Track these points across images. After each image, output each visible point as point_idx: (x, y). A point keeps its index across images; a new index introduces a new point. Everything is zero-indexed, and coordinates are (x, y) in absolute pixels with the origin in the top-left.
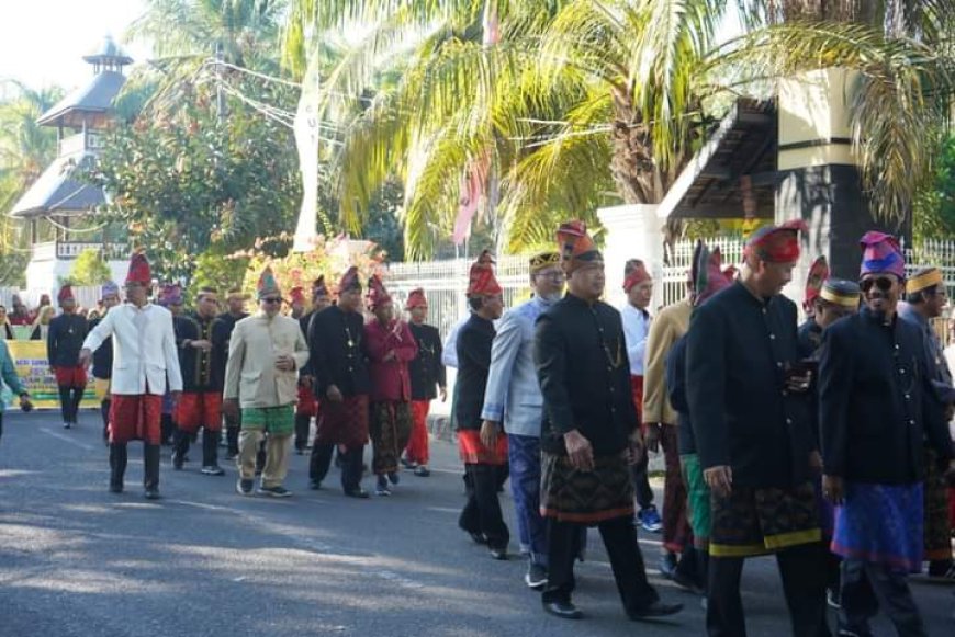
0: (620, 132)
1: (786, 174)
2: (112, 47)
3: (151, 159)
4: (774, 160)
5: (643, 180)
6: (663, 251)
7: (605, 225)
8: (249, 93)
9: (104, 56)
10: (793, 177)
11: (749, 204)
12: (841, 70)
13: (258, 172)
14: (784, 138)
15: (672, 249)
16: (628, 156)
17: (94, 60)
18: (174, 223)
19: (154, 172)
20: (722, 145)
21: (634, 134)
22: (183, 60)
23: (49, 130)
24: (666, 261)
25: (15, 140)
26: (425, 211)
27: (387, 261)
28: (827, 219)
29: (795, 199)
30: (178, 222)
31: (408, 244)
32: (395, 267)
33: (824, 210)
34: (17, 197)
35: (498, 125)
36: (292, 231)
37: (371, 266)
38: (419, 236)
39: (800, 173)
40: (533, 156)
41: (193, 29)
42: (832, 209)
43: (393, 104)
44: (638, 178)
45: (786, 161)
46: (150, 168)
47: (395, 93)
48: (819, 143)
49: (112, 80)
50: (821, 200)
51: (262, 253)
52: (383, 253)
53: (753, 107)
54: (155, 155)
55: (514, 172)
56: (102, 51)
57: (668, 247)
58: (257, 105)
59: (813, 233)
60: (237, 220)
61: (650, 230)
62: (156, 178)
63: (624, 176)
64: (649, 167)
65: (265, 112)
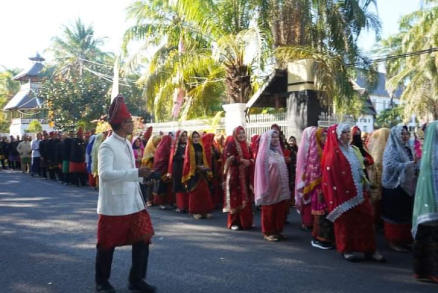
0: (228, 81)
1: (291, 93)
2: (38, 55)
3: (60, 90)
4: (286, 89)
5: (236, 96)
6: (245, 119)
7: (225, 110)
8: (92, 69)
9: (36, 58)
10: (294, 94)
11: (277, 103)
13: (96, 95)
14: (290, 81)
15: (249, 118)
16: (232, 88)
17: (32, 59)
18: (68, 111)
21: (233, 81)
22: (67, 59)
23: (16, 82)
24: (247, 121)
25: (4, 85)
27: (145, 123)
28: (306, 107)
29: (294, 100)
30: (69, 111)
31: (156, 117)
33: (304, 105)
34: (5, 104)
37: (140, 124)
38: (160, 114)
39: (297, 93)
41: (70, 49)
42: (308, 103)
43: (163, 70)
45: (290, 89)
46: (60, 93)
47: (163, 66)
48: (303, 83)
49: (39, 66)
50: (304, 101)
51: (103, 121)
52: (143, 120)
53: (280, 72)
54: (61, 89)
56: (35, 56)
57: (247, 117)
58: (95, 73)
59: (301, 111)
60: (91, 110)
61: (241, 111)
62: (61, 96)
63: (230, 94)
64: (238, 92)
65: (98, 75)
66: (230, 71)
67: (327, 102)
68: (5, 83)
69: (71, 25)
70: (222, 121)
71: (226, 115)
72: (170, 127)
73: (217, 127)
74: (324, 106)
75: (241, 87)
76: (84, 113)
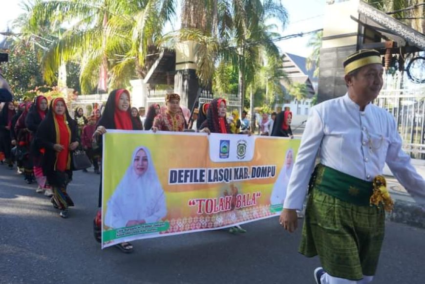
1: (177, 71)
2: (8, 30)
4: (174, 68)
6: (147, 94)
7: (132, 85)
9: (7, 33)
11: (168, 80)
12: (192, 41)
14: (177, 61)
15: (150, 93)
17: (4, 34)
20: (160, 62)
26: (87, 80)
27: (77, 95)
28: (188, 85)
29: (181, 78)
32: (80, 97)
38: (86, 87)
39: (181, 71)
40: (117, 65)
45: (178, 68)
48: (186, 62)
50: (187, 79)
53: (169, 51)
56: (5, 31)
58: (44, 48)
59: (185, 89)
69: (30, 3)
72: (94, 99)
76: (31, 84)
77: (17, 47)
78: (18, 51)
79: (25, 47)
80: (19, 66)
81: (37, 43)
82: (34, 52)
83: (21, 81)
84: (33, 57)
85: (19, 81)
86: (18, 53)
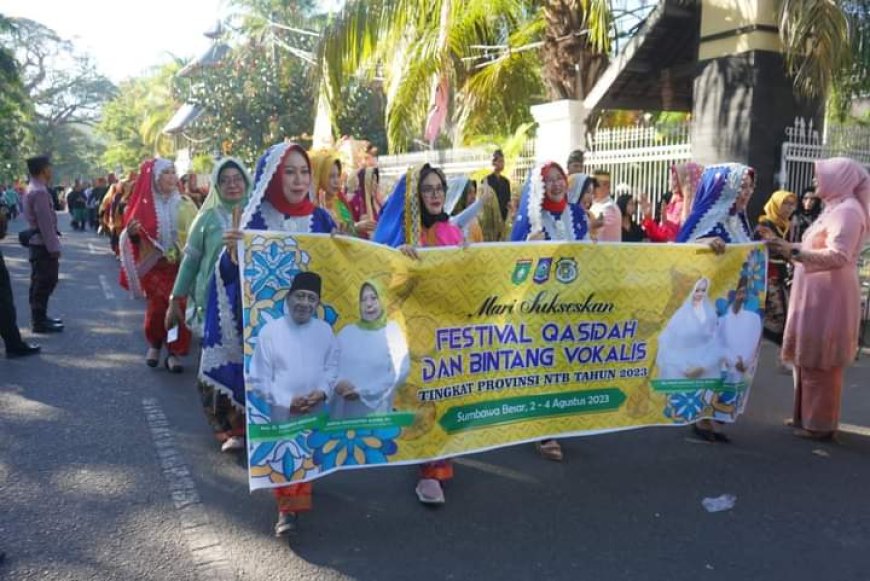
0: (550, 46)
1: (708, 62)
2: (219, 26)
4: (695, 51)
5: (568, 84)
6: (584, 141)
7: (536, 120)
8: (291, 44)
9: (215, 33)
10: (715, 66)
11: (667, 94)
14: (707, 30)
15: (593, 138)
16: (557, 65)
17: (210, 36)
19: (229, 97)
21: (561, 45)
25: (168, 88)
26: (403, 115)
27: (377, 154)
28: (749, 101)
29: (716, 82)
31: (391, 142)
32: (382, 159)
33: (747, 92)
35: (455, 49)
36: (310, 133)
37: (366, 158)
38: (398, 134)
39: (723, 63)
40: (480, 74)
42: (754, 92)
44: (564, 83)
45: (706, 52)
46: (227, 94)
48: (745, 30)
52: (374, 149)
53: (677, 4)
55: (466, 87)
56: (214, 30)
57: (589, 135)
58: (295, 51)
59: (733, 114)
60: (282, 129)
61: (575, 122)
62: (231, 101)
63: (552, 81)
64: (573, 73)
65: (301, 56)
66: (555, 20)
67: (816, 83)
68: (169, 84)
70: (530, 148)
71: (539, 131)
73: (518, 163)
74: (804, 99)
75: (581, 61)
76: (269, 134)
77: (239, 57)
78: (243, 63)
79: (254, 52)
80: (244, 97)
81: (281, 43)
82: (274, 64)
83: (248, 129)
84: (272, 74)
85: (243, 131)
86: (242, 67)
